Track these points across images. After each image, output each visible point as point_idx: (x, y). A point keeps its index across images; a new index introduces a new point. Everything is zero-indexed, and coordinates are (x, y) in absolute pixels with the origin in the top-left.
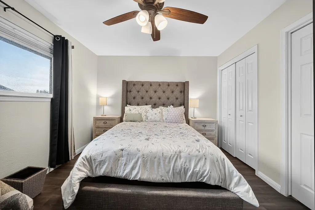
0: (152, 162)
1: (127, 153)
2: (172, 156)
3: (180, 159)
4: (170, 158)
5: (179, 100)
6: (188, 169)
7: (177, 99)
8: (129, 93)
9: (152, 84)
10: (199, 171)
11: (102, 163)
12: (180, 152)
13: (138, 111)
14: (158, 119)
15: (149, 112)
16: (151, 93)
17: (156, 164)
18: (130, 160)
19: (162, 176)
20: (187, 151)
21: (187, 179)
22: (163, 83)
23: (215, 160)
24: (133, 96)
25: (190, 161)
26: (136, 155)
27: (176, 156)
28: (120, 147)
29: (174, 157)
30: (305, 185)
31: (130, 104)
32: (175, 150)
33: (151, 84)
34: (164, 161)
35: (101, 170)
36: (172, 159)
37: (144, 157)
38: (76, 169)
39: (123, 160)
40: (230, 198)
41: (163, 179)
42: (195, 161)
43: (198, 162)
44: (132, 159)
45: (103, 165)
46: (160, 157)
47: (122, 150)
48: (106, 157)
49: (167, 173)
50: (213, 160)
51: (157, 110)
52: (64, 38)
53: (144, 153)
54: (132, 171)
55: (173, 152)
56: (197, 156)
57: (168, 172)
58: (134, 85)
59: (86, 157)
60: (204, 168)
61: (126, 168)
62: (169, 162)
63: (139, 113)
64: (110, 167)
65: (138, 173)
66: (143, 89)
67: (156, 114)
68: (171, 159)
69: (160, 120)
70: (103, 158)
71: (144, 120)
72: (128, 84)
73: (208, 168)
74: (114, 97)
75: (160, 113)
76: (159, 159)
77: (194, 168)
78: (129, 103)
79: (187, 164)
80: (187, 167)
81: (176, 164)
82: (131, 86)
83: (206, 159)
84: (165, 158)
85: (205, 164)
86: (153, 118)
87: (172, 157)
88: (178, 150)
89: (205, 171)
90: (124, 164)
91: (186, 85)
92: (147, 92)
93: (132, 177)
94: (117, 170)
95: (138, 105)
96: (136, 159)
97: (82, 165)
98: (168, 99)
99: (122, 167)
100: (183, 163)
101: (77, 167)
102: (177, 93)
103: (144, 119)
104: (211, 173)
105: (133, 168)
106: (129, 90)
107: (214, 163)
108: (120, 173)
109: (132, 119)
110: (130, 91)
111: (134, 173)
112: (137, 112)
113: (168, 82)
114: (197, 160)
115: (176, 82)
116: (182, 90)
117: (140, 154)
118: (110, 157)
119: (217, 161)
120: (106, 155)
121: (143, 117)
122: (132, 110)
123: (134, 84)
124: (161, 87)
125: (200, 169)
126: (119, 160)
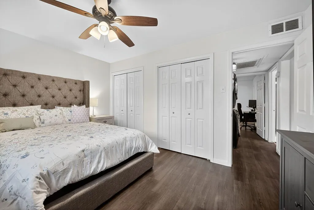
0: (112, 151)
1: (89, 151)
2: (123, 141)
3: (127, 142)
4: (122, 144)
5: (78, 99)
6: (132, 148)
7: (76, 97)
9: (42, 78)
10: (137, 146)
11: (65, 172)
13: (24, 114)
15: (44, 114)
16: (41, 89)
17: (114, 152)
18: (94, 156)
19: (119, 159)
20: (129, 135)
22: (59, 79)
25: (132, 141)
26: (98, 150)
27: (125, 141)
28: (81, 149)
30: (164, 139)
32: (123, 138)
34: (119, 147)
35: (66, 179)
37: (105, 150)
38: (34, 193)
39: (88, 159)
41: (120, 161)
42: (135, 140)
44: (96, 155)
45: (67, 174)
46: (116, 145)
47: (83, 151)
48: (69, 164)
51: (57, 111)
53: (104, 146)
54: (98, 165)
55: (122, 139)
57: (122, 155)
59: (41, 174)
60: (140, 143)
61: (92, 165)
62: (122, 147)
63: (26, 117)
64: (76, 171)
65: (104, 163)
66: (25, 83)
67: (56, 116)
69: (63, 122)
70: (65, 167)
71: (37, 126)
75: (60, 113)
76: (116, 147)
77: (135, 145)
79: (132, 144)
80: (132, 146)
81: (126, 146)
84: (119, 145)
85: (139, 141)
86: (53, 121)
88: (125, 137)
89: (140, 145)
90: (89, 162)
91: (86, 84)
92: (32, 87)
93: (99, 170)
94: (83, 171)
96: (99, 154)
97: (38, 185)
98: (65, 97)
99: (88, 165)
100: (130, 144)
101: (35, 190)
102: (76, 92)
103: (37, 124)
105: (99, 162)
108: (86, 172)
111: (100, 165)
112: (23, 116)
113: (65, 79)
115: (75, 80)
116: (82, 88)
117: (102, 148)
118: (74, 162)
120: (68, 162)
121: (35, 122)
124: (56, 82)
126: (83, 161)
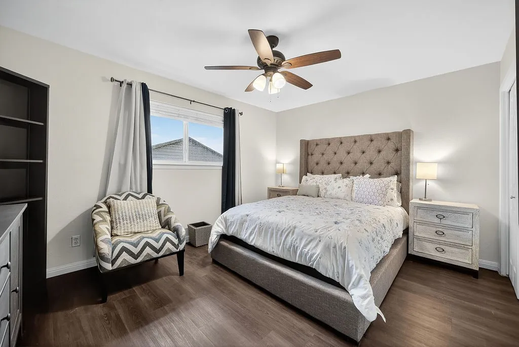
0: (267, 232)
1: (250, 219)
3: (293, 234)
4: (282, 231)
5: (392, 164)
6: (297, 248)
7: (388, 163)
8: (310, 157)
9: (343, 141)
10: (308, 252)
12: (295, 228)
14: (342, 195)
16: (342, 155)
17: (269, 234)
18: (250, 226)
19: (273, 248)
21: (297, 260)
22: (362, 137)
23: (332, 245)
24: (315, 161)
25: (301, 239)
26: (256, 222)
27: (289, 230)
28: (247, 213)
29: (286, 231)
31: (312, 173)
32: (290, 224)
33: (341, 141)
34: (277, 233)
36: (285, 233)
37: (261, 225)
39: (246, 225)
40: (340, 297)
41: (273, 252)
42: (307, 240)
43: (310, 242)
44: (252, 225)
46: (274, 228)
47: (247, 215)
49: (278, 246)
50: (329, 245)
52: (231, 108)
53: (262, 221)
55: (288, 226)
56: (310, 235)
58: (317, 145)
60: (314, 251)
61: (247, 232)
62: (281, 235)
64: (236, 228)
66: (329, 151)
67: (340, 187)
68: (283, 233)
72: (309, 144)
73: (318, 251)
74: (292, 163)
76: (273, 230)
77: (303, 248)
78: (310, 171)
79: (298, 241)
80: (297, 245)
81: (287, 239)
82: (313, 146)
83: (320, 241)
84: (279, 230)
85: (317, 245)
86: (333, 193)
87: (284, 231)
88: (294, 225)
89: (314, 254)
90: (246, 228)
91: (404, 136)
92: (335, 153)
94: (241, 233)
95: (323, 173)
96: (255, 226)
98: (371, 163)
99: (245, 230)
100: (294, 240)
102: (388, 152)
103: (323, 193)
104: (320, 258)
106: (310, 153)
107: (330, 249)
109: (304, 194)
110: (312, 155)
111: (252, 238)
112: (315, 184)
114: (310, 239)
116: (399, 146)
117: (258, 222)
119: (335, 247)
121: (321, 191)
122: (309, 180)
123: (317, 143)
124: (358, 144)
125: (308, 250)
126: (243, 224)
